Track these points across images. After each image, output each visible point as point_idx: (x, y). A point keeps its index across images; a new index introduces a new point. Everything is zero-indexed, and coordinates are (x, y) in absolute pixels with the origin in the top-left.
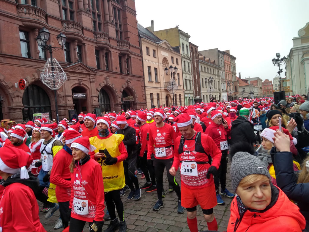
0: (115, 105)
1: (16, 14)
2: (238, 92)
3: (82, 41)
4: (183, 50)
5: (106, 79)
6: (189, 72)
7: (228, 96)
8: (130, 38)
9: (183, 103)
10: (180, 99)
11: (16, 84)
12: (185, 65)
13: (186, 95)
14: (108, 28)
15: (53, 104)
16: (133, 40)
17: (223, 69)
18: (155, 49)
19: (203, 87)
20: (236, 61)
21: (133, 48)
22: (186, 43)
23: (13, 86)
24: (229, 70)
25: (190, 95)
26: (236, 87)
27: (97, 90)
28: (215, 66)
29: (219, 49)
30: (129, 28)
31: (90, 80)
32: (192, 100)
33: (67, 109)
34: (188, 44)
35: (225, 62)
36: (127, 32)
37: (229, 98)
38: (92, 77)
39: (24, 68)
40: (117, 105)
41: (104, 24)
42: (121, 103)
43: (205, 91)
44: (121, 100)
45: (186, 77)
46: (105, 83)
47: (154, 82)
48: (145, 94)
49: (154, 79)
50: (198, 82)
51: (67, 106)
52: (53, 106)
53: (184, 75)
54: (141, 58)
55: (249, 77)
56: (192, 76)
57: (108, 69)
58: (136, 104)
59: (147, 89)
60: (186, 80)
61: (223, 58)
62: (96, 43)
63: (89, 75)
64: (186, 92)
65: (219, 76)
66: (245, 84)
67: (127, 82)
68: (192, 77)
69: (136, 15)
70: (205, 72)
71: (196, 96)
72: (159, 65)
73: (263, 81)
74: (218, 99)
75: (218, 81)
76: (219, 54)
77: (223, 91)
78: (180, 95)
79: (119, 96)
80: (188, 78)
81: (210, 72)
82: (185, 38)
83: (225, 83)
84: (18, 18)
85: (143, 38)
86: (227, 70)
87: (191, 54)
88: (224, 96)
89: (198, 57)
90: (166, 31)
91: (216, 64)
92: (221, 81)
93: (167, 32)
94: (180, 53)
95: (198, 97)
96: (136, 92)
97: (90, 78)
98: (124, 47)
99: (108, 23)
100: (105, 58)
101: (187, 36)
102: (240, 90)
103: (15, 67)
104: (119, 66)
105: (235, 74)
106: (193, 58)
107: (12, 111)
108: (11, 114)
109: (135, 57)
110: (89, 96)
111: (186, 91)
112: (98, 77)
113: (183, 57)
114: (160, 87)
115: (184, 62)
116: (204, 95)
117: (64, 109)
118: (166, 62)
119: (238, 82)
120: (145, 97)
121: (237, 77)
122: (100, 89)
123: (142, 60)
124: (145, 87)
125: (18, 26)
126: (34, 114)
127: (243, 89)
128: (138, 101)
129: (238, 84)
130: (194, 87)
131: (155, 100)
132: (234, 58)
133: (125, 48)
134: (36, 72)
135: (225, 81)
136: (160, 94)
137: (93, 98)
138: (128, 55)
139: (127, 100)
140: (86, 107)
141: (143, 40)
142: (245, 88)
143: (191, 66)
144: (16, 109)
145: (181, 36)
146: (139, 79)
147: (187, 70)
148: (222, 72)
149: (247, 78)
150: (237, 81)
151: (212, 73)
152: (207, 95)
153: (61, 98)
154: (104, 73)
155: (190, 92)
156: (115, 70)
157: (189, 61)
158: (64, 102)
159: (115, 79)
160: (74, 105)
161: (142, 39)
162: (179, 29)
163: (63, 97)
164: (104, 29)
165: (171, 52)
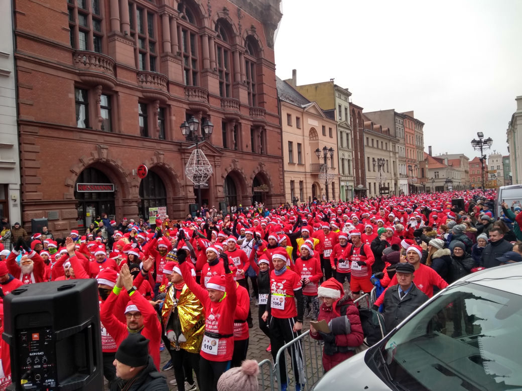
0: (243, 197)
1: (136, 83)
2: (426, 178)
3: (207, 112)
4: (340, 115)
5: (234, 162)
6: (348, 148)
7: (410, 185)
8: (266, 103)
9: (337, 195)
10: (333, 189)
11: (133, 170)
12: (341, 138)
13: (342, 184)
14: (239, 92)
15: (170, 195)
16: (270, 105)
17: (402, 141)
18: (299, 116)
19: (369, 170)
20: (424, 129)
21: (270, 117)
22: (344, 105)
23: (130, 174)
24: (411, 143)
25: (348, 183)
26: (423, 170)
27: (222, 177)
28: (389, 136)
29: (395, 111)
30: (266, 89)
31: (215, 163)
32: (351, 190)
33: (188, 203)
34: (348, 106)
35: (406, 130)
36: (262, 94)
37: (411, 188)
38: (217, 159)
39: (142, 151)
40: (247, 197)
41: (233, 85)
42: (252, 195)
43: (373, 177)
44: (251, 191)
45: (343, 155)
46: (233, 167)
47: (296, 165)
48: (284, 182)
49: (296, 160)
50: (361, 162)
51: (187, 199)
52: (170, 198)
53: (341, 153)
54: (279, 131)
55: (447, 153)
56: (352, 154)
57: (237, 149)
58: (271, 196)
59: (286, 175)
60: (343, 159)
61: (402, 124)
62: (224, 114)
63: (214, 156)
64: (343, 178)
65: (395, 153)
66: (438, 165)
67: (260, 165)
68: (352, 156)
69: (275, 69)
70: (373, 147)
71: (358, 184)
72: (304, 139)
73: (471, 160)
74: (392, 188)
75: (394, 161)
76: (396, 118)
77: (402, 176)
78: (333, 183)
79: (250, 185)
80: (346, 157)
81: (380, 147)
82: (343, 97)
83: (405, 163)
84: (139, 88)
85: (283, 101)
86: (408, 142)
87: (352, 120)
88: (403, 184)
89: (362, 125)
90: (314, 87)
91: (391, 133)
92: (397, 160)
93: (316, 88)
94: (334, 120)
95: (361, 186)
96: (271, 178)
97: (214, 161)
98: (259, 116)
99: (238, 84)
100: (233, 133)
101: (346, 94)
102: (430, 175)
103: (133, 150)
104: (250, 143)
105: (422, 148)
106: (355, 126)
107: (126, 204)
108: (125, 207)
109: (271, 129)
110: (212, 185)
111: (342, 176)
112: (224, 159)
113: (339, 126)
114: (304, 171)
115: (341, 132)
116: (370, 183)
117: (184, 203)
118: (313, 134)
119: (426, 162)
120: (284, 186)
121: (425, 153)
122: (225, 175)
123: (281, 134)
124: (283, 171)
125: (138, 98)
126: (149, 208)
127: (435, 173)
128: (273, 192)
129: (427, 166)
130: (354, 170)
131: (297, 191)
132: (421, 124)
133: (259, 118)
134: (155, 155)
135: (404, 160)
136: (304, 182)
137: (218, 187)
138: (263, 127)
139: (259, 191)
140: (208, 200)
141: (283, 105)
142: (438, 172)
143: (352, 139)
144: (133, 201)
145: (337, 94)
146: (276, 160)
147: (345, 145)
148: (400, 146)
149: (443, 155)
150: (426, 160)
151: (384, 148)
152: (375, 183)
153: (180, 188)
154: (231, 154)
155: (349, 178)
156: (245, 150)
157: (349, 132)
158: (184, 194)
159: (245, 162)
160: (196, 197)
161: (282, 103)
162: (335, 83)
163: (183, 186)
164: (233, 92)
165: (323, 120)
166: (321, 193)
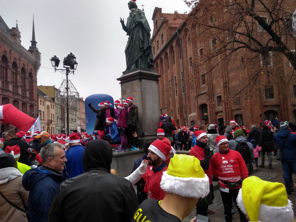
4: (57, 100)
9: (55, 132)
10: (54, 130)
12: (57, 109)
13: (57, 128)
14: (26, 93)
16: (35, 97)
18: (44, 101)
21: (35, 101)
32: (60, 130)
41: (24, 90)
47: (42, 120)
49: (42, 118)
50: (64, 119)
53: (57, 115)
54: (37, 107)
60: (57, 118)
64: (57, 126)
68: (60, 116)
69: (37, 83)
72: (45, 110)
78: (54, 128)
85: (39, 95)
89: (64, 104)
93: (47, 88)
94: (55, 102)
95: (64, 129)
99: (26, 90)
101: (59, 91)
109: (35, 106)
113: (56, 104)
114: (45, 122)
115: (57, 107)
116: (66, 128)
118: (48, 108)
133: (33, 103)
136: (45, 127)
138: (33, 106)
141: (40, 97)
143: (60, 109)
145: (56, 91)
147: (58, 112)
157: (60, 107)
162: (55, 87)
164: (23, 93)
165: (51, 102)
166: (50, 131)
